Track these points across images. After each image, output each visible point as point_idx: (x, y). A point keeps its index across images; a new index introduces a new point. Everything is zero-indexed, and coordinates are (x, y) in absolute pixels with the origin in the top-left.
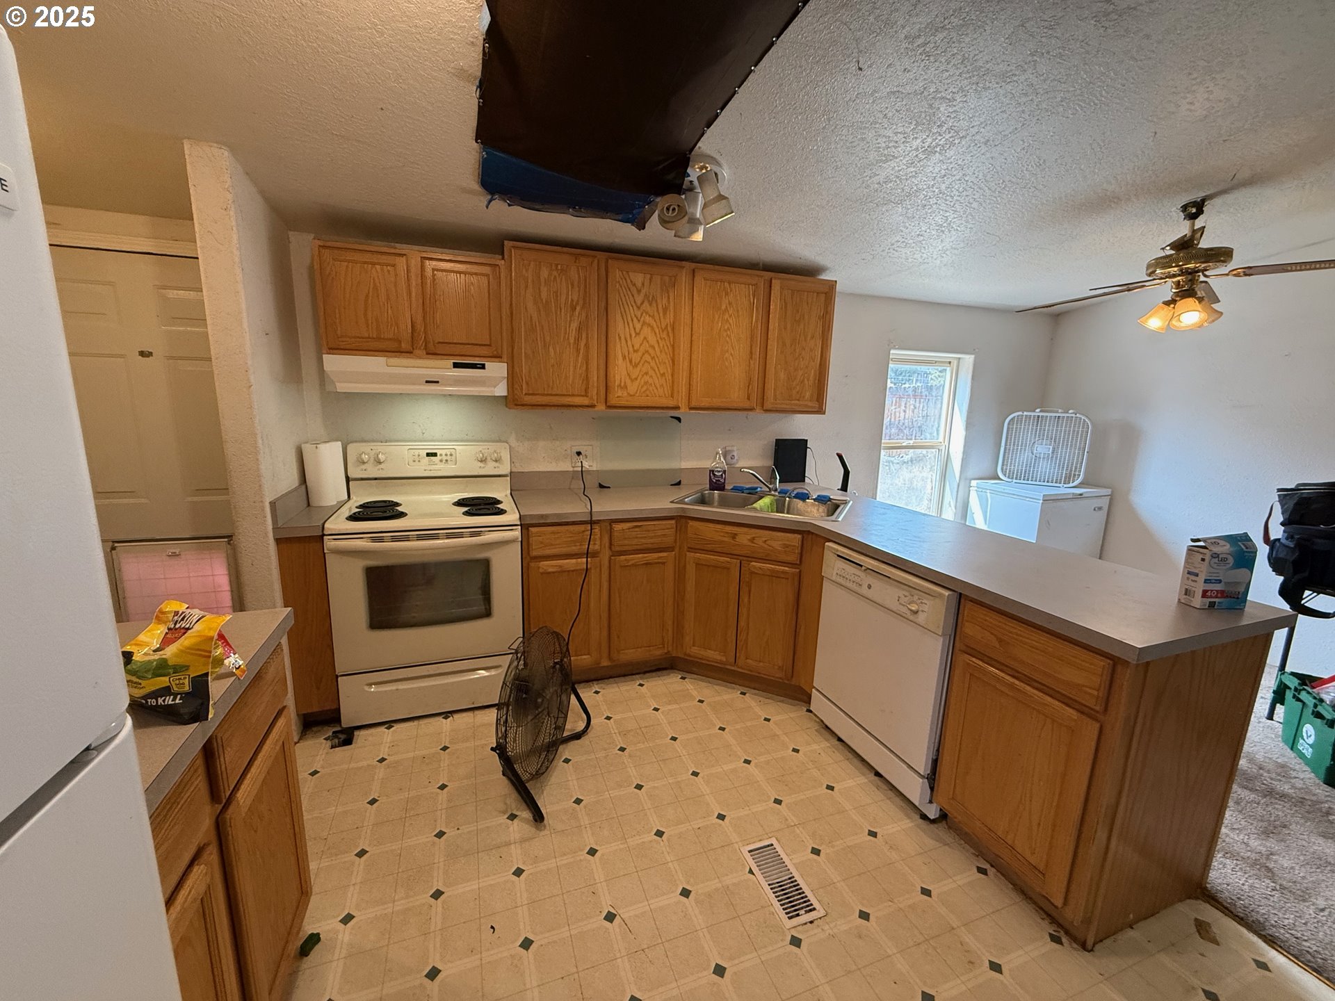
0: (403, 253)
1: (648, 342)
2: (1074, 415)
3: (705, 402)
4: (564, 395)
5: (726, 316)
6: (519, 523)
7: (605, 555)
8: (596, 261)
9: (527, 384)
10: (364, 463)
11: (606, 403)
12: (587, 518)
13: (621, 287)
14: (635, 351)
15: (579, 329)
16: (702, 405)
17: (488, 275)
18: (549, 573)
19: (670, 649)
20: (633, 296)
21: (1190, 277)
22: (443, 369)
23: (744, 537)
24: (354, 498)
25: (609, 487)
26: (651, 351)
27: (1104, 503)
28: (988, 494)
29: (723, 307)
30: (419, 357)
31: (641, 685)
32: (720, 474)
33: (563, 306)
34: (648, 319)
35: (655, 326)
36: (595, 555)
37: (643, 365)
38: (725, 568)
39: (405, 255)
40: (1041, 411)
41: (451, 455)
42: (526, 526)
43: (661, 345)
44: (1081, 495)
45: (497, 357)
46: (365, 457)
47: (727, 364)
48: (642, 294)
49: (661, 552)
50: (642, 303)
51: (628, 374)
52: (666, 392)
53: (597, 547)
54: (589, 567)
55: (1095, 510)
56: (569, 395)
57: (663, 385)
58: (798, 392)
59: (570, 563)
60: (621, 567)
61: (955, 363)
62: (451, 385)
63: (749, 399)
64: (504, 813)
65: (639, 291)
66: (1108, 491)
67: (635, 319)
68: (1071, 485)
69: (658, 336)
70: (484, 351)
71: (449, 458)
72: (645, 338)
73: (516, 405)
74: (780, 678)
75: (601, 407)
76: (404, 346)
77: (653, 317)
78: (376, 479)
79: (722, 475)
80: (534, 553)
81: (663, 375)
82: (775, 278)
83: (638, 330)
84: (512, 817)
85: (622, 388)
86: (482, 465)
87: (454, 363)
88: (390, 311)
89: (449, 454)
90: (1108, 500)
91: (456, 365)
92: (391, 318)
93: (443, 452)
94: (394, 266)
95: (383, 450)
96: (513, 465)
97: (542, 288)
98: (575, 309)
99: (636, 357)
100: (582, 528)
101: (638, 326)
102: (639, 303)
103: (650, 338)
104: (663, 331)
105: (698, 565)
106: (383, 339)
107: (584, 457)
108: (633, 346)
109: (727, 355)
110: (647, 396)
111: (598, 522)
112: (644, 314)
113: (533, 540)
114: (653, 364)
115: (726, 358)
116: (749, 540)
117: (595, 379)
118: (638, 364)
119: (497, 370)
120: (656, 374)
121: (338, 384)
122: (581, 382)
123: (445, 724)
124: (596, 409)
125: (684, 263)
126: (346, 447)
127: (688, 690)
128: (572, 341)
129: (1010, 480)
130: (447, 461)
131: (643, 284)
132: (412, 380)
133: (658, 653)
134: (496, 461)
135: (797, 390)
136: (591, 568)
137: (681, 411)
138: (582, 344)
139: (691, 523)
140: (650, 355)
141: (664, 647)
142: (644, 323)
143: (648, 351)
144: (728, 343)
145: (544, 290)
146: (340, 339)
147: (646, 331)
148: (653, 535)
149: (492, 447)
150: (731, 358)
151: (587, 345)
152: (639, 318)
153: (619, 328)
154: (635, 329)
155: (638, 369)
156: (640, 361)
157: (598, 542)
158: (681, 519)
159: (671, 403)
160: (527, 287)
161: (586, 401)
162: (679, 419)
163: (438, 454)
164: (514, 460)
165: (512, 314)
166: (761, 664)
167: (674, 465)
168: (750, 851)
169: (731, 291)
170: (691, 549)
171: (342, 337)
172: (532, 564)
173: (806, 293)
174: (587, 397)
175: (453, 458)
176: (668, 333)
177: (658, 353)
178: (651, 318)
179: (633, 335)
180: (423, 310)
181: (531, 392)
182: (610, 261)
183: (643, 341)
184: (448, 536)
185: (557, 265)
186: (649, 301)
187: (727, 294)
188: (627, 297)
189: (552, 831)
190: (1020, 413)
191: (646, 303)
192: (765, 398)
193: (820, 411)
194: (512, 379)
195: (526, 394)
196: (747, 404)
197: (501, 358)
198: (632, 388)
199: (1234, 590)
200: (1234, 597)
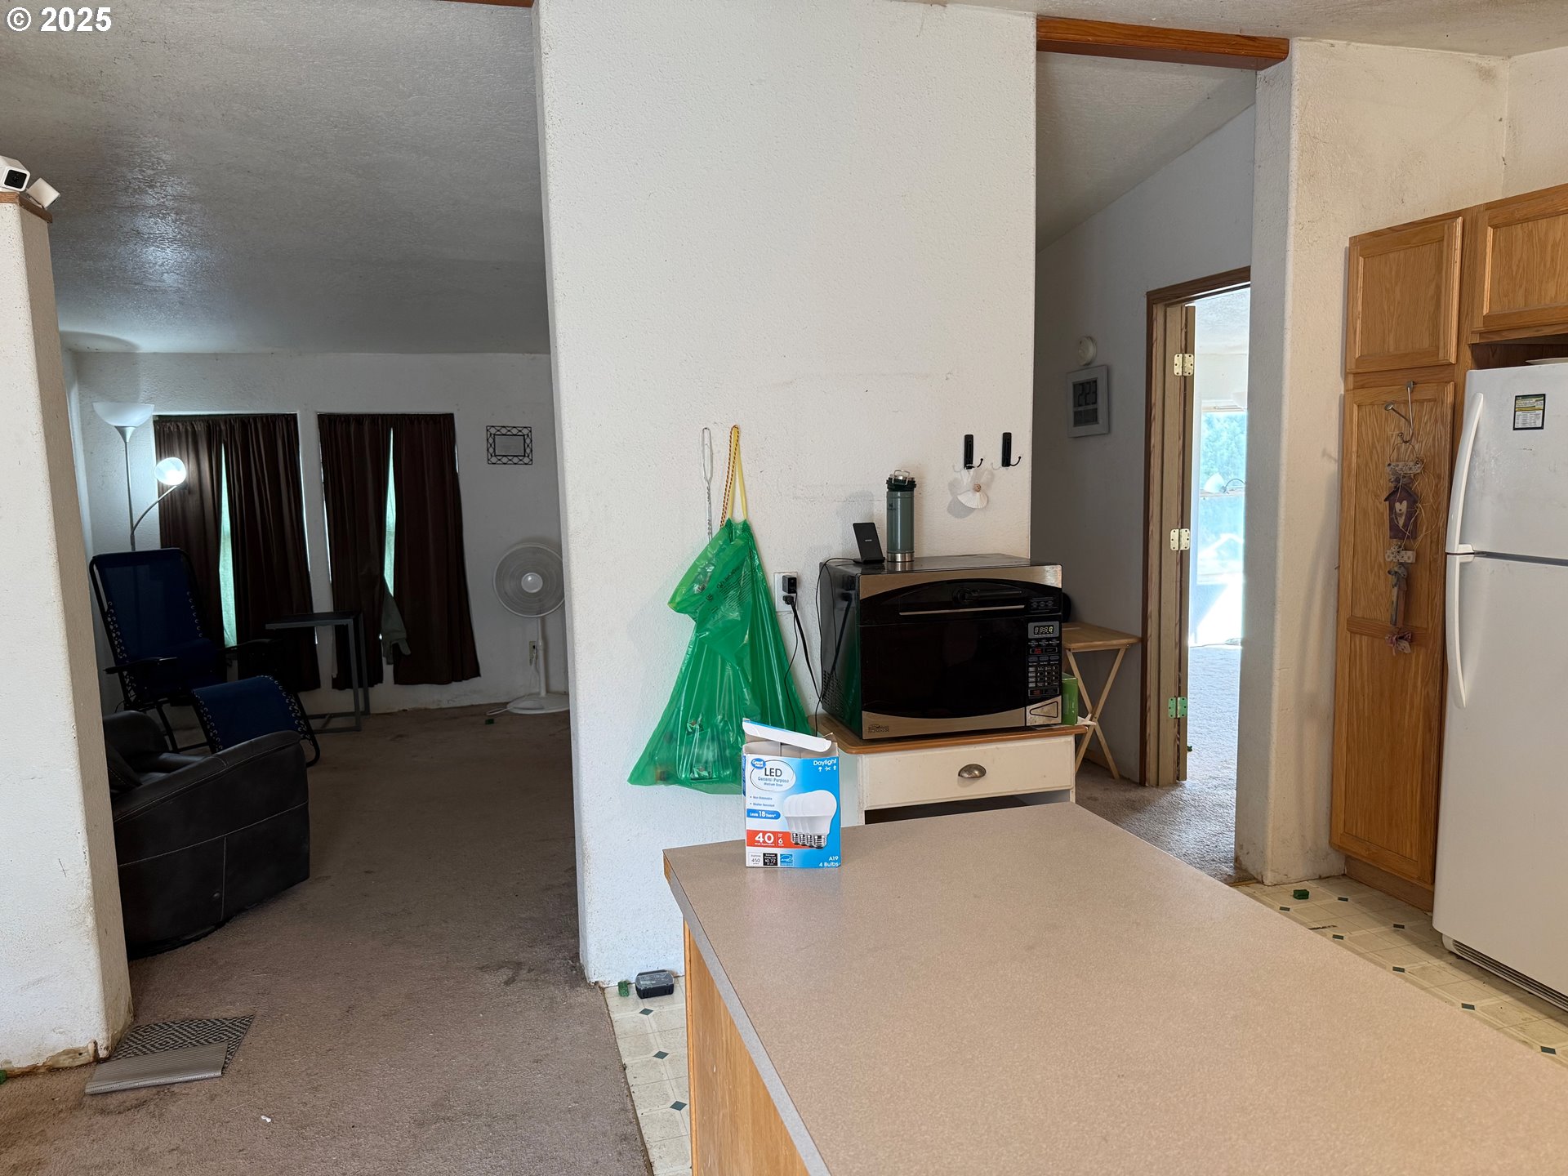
199: (808, 832)
200: (811, 846)
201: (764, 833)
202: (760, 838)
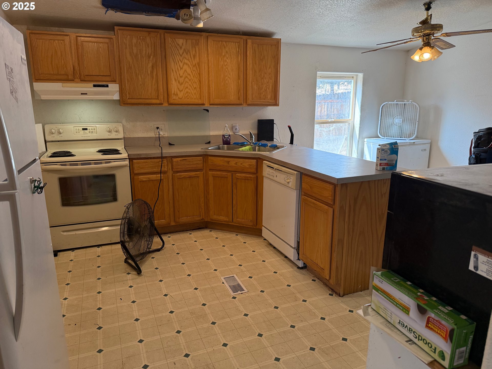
0: (67, 34)
1: (187, 72)
2: (411, 103)
3: (217, 101)
4: (147, 99)
5: (225, 58)
6: (128, 158)
7: (170, 173)
8: (159, 35)
9: (129, 94)
10: (53, 133)
11: (168, 102)
12: (160, 156)
13: (172, 46)
14: (180, 77)
15: (153, 66)
16: (216, 103)
17: (108, 43)
18: (143, 181)
19: (204, 217)
20: (178, 50)
21: (427, 37)
22: (88, 87)
23: (233, 162)
24: (49, 151)
25: (174, 145)
26: (189, 77)
27: (427, 147)
28: (371, 145)
29: (223, 54)
30: (77, 83)
31: (190, 234)
32: (227, 136)
33: (144, 56)
34: (186, 61)
35: (190, 64)
36: (165, 173)
37: (185, 84)
38: (226, 177)
39: (69, 35)
40: (396, 101)
41: (94, 129)
42: (131, 159)
43: (194, 74)
44: (414, 143)
45: (114, 81)
46: (53, 131)
47: (227, 82)
48: (183, 49)
49: (197, 171)
50: (183, 53)
51: (178, 88)
52: (197, 96)
53: (166, 169)
54: (162, 178)
55: (422, 150)
56: (150, 99)
57: (195, 93)
58: (264, 96)
59: (153, 177)
60: (178, 178)
61: (355, 77)
62: (92, 95)
63: (239, 99)
64: (125, 273)
65: (181, 48)
66: (429, 141)
67: (180, 62)
68: (411, 139)
69: (192, 69)
70: (108, 79)
71: (93, 130)
72: (185, 70)
73: (124, 104)
74: (252, 226)
75: (166, 104)
76: (70, 77)
77: (188, 60)
78: (59, 141)
79: (228, 137)
80: (136, 172)
81: (195, 88)
82: (249, 39)
83: (181, 67)
84: (129, 274)
85: (175, 95)
86: (109, 134)
87: (94, 85)
88: (62, 61)
89: (93, 129)
90: (430, 145)
91: (95, 86)
92: (64, 65)
93: (90, 128)
94: (63, 40)
95: (62, 127)
96: (125, 134)
97: (133, 48)
98: (150, 57)
99: (181, 80)
100: (158, 160)
101: (181, 65)
102: (181, 53)
103: (187, 71)
104: (194, 66)
105: (214, 177)
106: (61, 74)
107: (161, 130)
108: (179, 75)
109: (227, 78)
110: (188, 99)
111: (166, 157)
112: (184, 59)
113: (136, 166)
114: (190, 83)
115: (226, 79)
116: (235, 164)
117: (162, 91)
118: (183, 83)
119: (114, 88)
120: (192, 88)
121: (42, 96)
122: (155, 92)
123: (99, 250)
124: (163, 105)
125: (202, 33)
126: (44, 126)
127: (212, 234)
128: (149, 72)
129: (384, 138)
130: (92, 132)
131: (183, 44)
132: (75, 93)
133: (197, 219)
134: (116, 132)
135: (264, 94)
136: (163, 179)
137: (206, 106)
138: (155, 73)
139: (210, 158)
140: (188, 78)
141: (201, 216)
142: (184, 63)
143: (187, 77)
144: (227, 72)
145: (134, 48)
146: (41, 75)
147: (185, 67)
148: (192, 163)
149: (114, 125)
150: (229, 79)
151: (157, 74)
152: (182, 61)
153: (172, 65)
154: (180, 66)
155: (183, 85)
156: (183, 82)
157: (166, 167)
158: (205, 156)
159: (200, 102)
160: (126, 48)
161: (158, 102)
162: (208, 111)
163: (88, 129)
164: (125, 132)
165: (120, 61)
166: (243, 220)
167: (207, 133)
168: (224, 278)
169: (227, 46)
170: (210, 170)
171: (41, 74)
172: (136, 177)
173: (265, 46)
174: (159, 99)
175: (95, 131)
176: (196, 67)
177: (192, 78)
178: (187, 61)
179: (179, 69)
180: (78, 59)
181: (131, 98)
182: (166, 34)
183: (184, 72)
184: (95, 164)
185: (140, 37)
186: (186, 52)
187: (225, 47)
188: (175, 51)
189: (145, 276)
190: (387, 103)
191: (185, 53)
192: (247, 98)
193: (276, 104)
194: (121, 92)
195: (128, 99)
196: (238, 102)
197: (116, 81)
198: (181, 95)
199: (391, 163)
200: (392, 166)
201: (383, 163)
202: (382, 164)
